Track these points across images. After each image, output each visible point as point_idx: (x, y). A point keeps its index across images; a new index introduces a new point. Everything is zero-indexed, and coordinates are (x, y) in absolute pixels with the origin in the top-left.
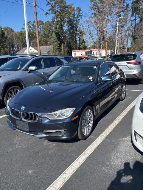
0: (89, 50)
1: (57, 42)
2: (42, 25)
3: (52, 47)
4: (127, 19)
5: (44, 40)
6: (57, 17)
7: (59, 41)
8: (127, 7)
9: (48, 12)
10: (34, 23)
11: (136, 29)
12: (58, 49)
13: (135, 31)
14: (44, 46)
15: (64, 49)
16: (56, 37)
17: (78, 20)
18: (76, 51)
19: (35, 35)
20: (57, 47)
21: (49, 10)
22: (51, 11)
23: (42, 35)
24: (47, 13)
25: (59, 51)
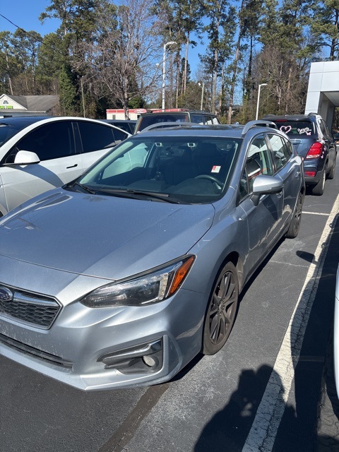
0: (143, 110)
1: (69, 87)
2: (37, 43)
3: (59, 99)
4: (232, 44)
5: (42, 79)
6: (68, 26)
7: (74, 84)
8: (232, 14)
9: (48, 13)
10: (16, 37)
11: (252, 66)
12: (73, 103)
13: (250, 71)
14: (43, 94)
15: (87, 104)
16: (66, 75)
17: (124, 36)
18: (115, 112)
19: (19, 65)
20: (70, 101)
21: (50, 9)
22: (54, 12)
23: (37, 68)
24: (44, 16)
25: (76, 110)
